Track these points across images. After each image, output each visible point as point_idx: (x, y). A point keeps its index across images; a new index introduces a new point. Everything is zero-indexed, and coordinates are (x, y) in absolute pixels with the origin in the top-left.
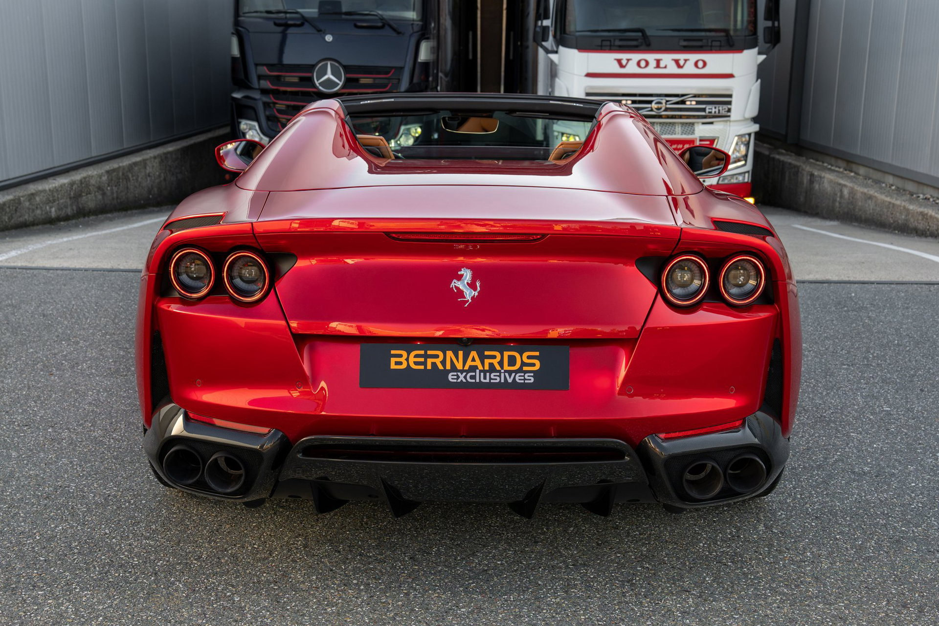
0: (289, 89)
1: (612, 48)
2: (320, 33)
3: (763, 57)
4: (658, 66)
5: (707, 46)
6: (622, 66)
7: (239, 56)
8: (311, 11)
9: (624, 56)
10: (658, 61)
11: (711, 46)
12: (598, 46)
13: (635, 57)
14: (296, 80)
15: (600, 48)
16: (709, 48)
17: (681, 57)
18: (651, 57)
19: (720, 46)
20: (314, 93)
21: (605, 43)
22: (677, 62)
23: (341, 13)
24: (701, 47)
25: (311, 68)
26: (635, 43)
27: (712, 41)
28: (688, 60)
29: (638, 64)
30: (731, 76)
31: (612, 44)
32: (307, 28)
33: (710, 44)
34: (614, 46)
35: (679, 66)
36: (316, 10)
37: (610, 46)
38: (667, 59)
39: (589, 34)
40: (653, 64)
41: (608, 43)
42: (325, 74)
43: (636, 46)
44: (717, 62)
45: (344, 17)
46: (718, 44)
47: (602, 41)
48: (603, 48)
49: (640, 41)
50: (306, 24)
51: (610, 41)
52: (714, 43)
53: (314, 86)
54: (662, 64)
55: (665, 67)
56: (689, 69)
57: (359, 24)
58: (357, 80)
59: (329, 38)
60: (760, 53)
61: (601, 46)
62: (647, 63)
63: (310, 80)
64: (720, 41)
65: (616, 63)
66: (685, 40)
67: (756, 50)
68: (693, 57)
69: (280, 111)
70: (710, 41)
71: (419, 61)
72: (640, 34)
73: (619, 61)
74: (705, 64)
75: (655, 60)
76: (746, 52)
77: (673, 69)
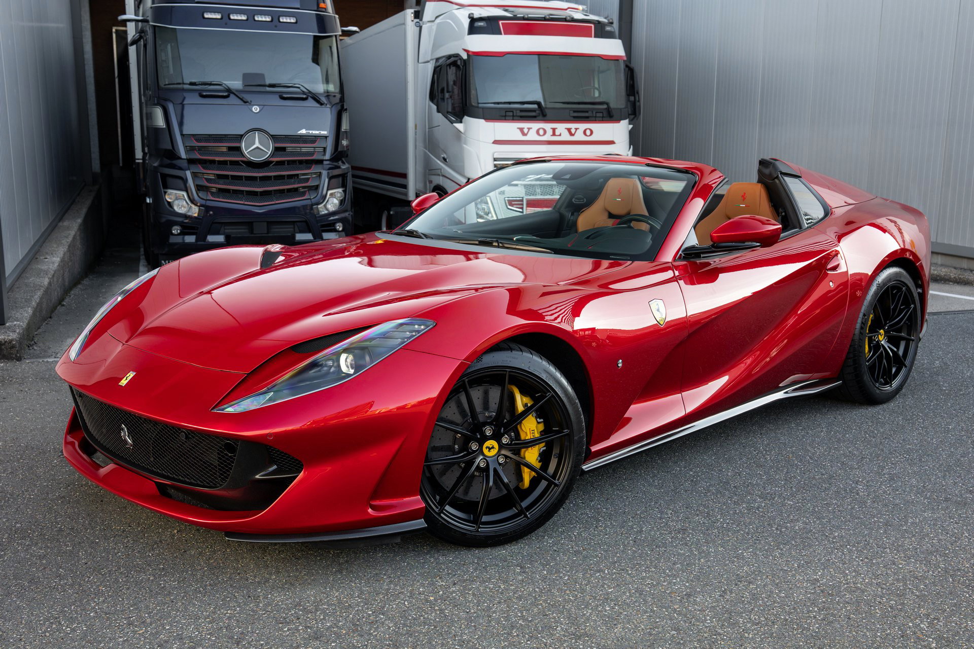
0: (217, 159)
1: (515, 118)
2: (248, 104)
3: (631, 126)
4: (554, 134)
5: (593, 117)
6: (524, 134)
7: (165, 127)
8: (236, 84)
9: (525, 125)
10: (554, 130)
11: (596, 117)
12: (503, 116)
13: (535, 126)
14: (225, 150)
15: (504, 118)
16: (594, 119)
17: (573, 126)
18: (548, 126)
19: (603, 117)
20: (243, 161)
21: (508, 114)
22: (569, 130)
23: (265, 86)
24: (587, 117)
25: (240, 137)
26: (533, 114)
27: (596, 113)
28: (578, 129)
29: (538, 132)
30: (612, 142)
31: (515, 114)
32: (233, 99)
33: (594, 115)
34: (516, 116)
35: (572, 134)
36: (241, 82)
37: (513, 116)
38: (561, 127)
39: (492, 105)
40: (550, 132)
41: (511, 114)
42: (254, 144)
43: (535, 117)
44: (602, 130)
45: (268, 89)
46: (601, 115)
47: (506, 112)
48: (507, 118)
49: (537, 112)
50: (232, 95)
51: (513, 112)
52: (598, 115)
53: (242, 155)
54: (557, 133)
55: (560, 135)
56: (579, 136)
57: (285, 96)
58: (284, 149)
59: (256, 109)
60: (630, 124)
61: (505, 116)
62: (545, 132)
63: (238, 149)
64: (602, 113)
65: (519, 132)
66: (575, 112)
67: (627, 121)
68: (582, 126)
69: (208, 180)
70: (594, 112)
71: (343, 130)
72: (535, 106)
73: (521, 130)
74: (592, 132)
75: (551, 128)
76: (622, 122)
77: (566, 137)
